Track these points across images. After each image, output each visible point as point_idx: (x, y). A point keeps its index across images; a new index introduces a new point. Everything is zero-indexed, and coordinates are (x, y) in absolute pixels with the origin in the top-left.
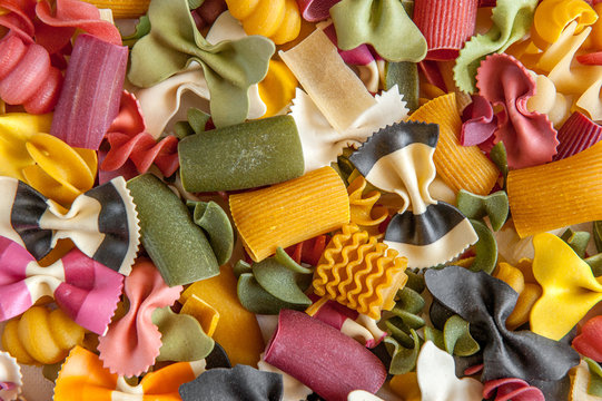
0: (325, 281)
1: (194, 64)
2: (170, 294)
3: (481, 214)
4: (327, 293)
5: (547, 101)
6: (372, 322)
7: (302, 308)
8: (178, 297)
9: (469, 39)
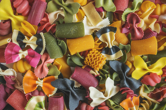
0: (87, 61)
1: (62, 8)
2: (51, 60)
3: (124, 49)
4: (87, 64)
5: (142, 25)
6: (97, 71)
7: (81, 67)
8: (53, 61)
9: (126, 9)
